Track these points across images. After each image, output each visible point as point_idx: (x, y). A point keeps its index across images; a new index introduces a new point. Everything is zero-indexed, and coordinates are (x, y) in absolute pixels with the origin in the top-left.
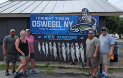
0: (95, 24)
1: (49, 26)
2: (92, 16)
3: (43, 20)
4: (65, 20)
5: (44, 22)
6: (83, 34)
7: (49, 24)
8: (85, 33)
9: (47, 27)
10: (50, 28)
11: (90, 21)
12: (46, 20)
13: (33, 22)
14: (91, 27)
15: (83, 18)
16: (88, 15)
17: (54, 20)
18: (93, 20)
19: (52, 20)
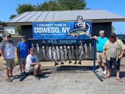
0: (89, 29)
1: (49, 32)
2: (86, 22)
3: (43, 27)
4: (63, 26)
5: (45, 28)
6: (79, 38)
7: (49, 30)
8: (80, 37)
9: (47, 33)
10: (50, 34)
11: (85, 27)
12: (46, 27)
13: (35, 28)
14: (85, 31)
15: (78, 24)
16: (82, 21)
17: (54, 26)
18: (87, 26)
19: (51, 27)
